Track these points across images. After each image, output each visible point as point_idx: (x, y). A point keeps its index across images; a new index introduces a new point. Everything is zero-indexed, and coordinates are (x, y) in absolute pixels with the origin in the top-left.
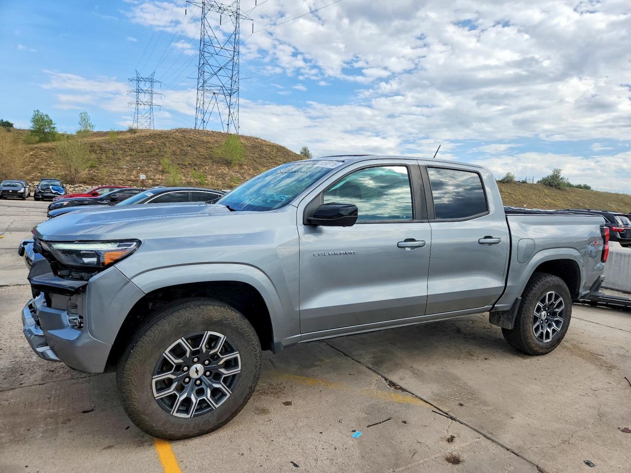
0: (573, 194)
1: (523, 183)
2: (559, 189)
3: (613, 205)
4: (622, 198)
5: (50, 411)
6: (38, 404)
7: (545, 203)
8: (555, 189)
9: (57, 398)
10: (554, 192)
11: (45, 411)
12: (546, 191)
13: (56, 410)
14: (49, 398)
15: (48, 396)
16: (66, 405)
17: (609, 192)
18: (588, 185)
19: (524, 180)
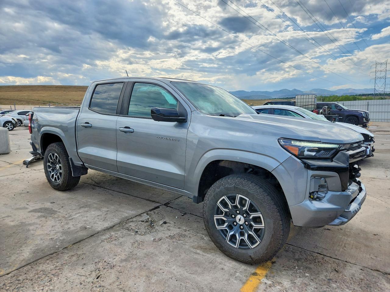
5: (346, 238)
6: (352, 246)
9: (340, 244)
11: (349, 239)
13: (343, 237)
14: (345, 247)
15: (345, 248)
16: (337, 238)
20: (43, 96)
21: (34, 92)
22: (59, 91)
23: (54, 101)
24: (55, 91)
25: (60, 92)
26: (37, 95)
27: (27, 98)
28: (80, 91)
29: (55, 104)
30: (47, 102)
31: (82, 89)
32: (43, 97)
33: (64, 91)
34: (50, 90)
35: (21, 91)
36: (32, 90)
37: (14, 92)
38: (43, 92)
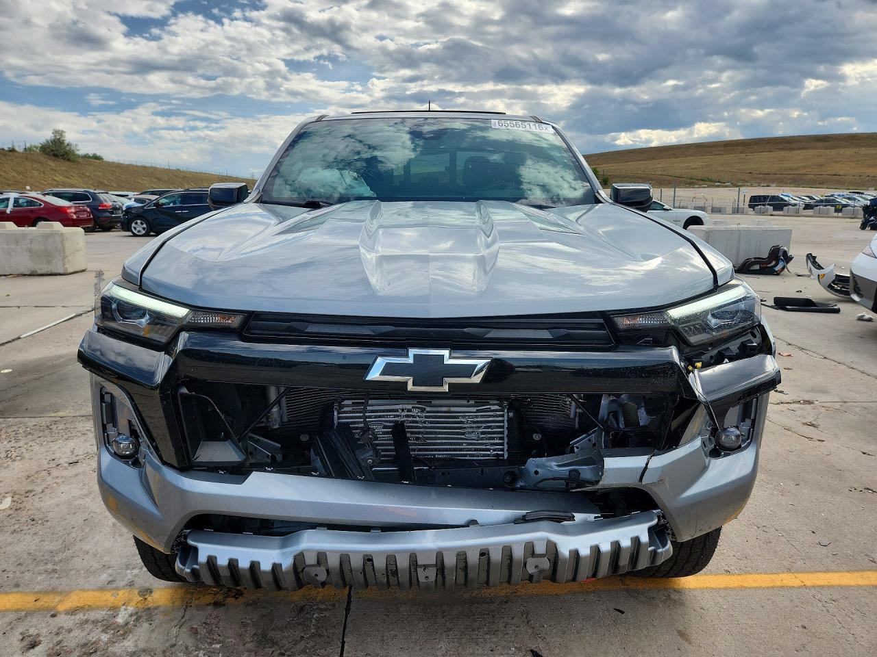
0: (91, 168)
1: (10, 151)
2: (68, 160)
3: (145, 182)
4: (152, 172)
7: (55, 183)
8: (62, 160)
10: (63, 166)
12: (52, 164)
17: (135, 164)
18: (98, 154)
19: (11, 146)
20: (694, 166)
21: (678, 160)
22: (729, 154)
23: (714, 177)
24: (721, 155)
25: (732, 155)
26: (682, 165)
27: (660, 173)
28: (781, 149)
29: (713, 184)
30: (698, 180)
31: (788, 145)
32: (694, 169)
33: (741, 153)
34: (711, 153)
35: (653, 158)
36: (675, 156)
37: (640, 162)
38: (694, 158)
